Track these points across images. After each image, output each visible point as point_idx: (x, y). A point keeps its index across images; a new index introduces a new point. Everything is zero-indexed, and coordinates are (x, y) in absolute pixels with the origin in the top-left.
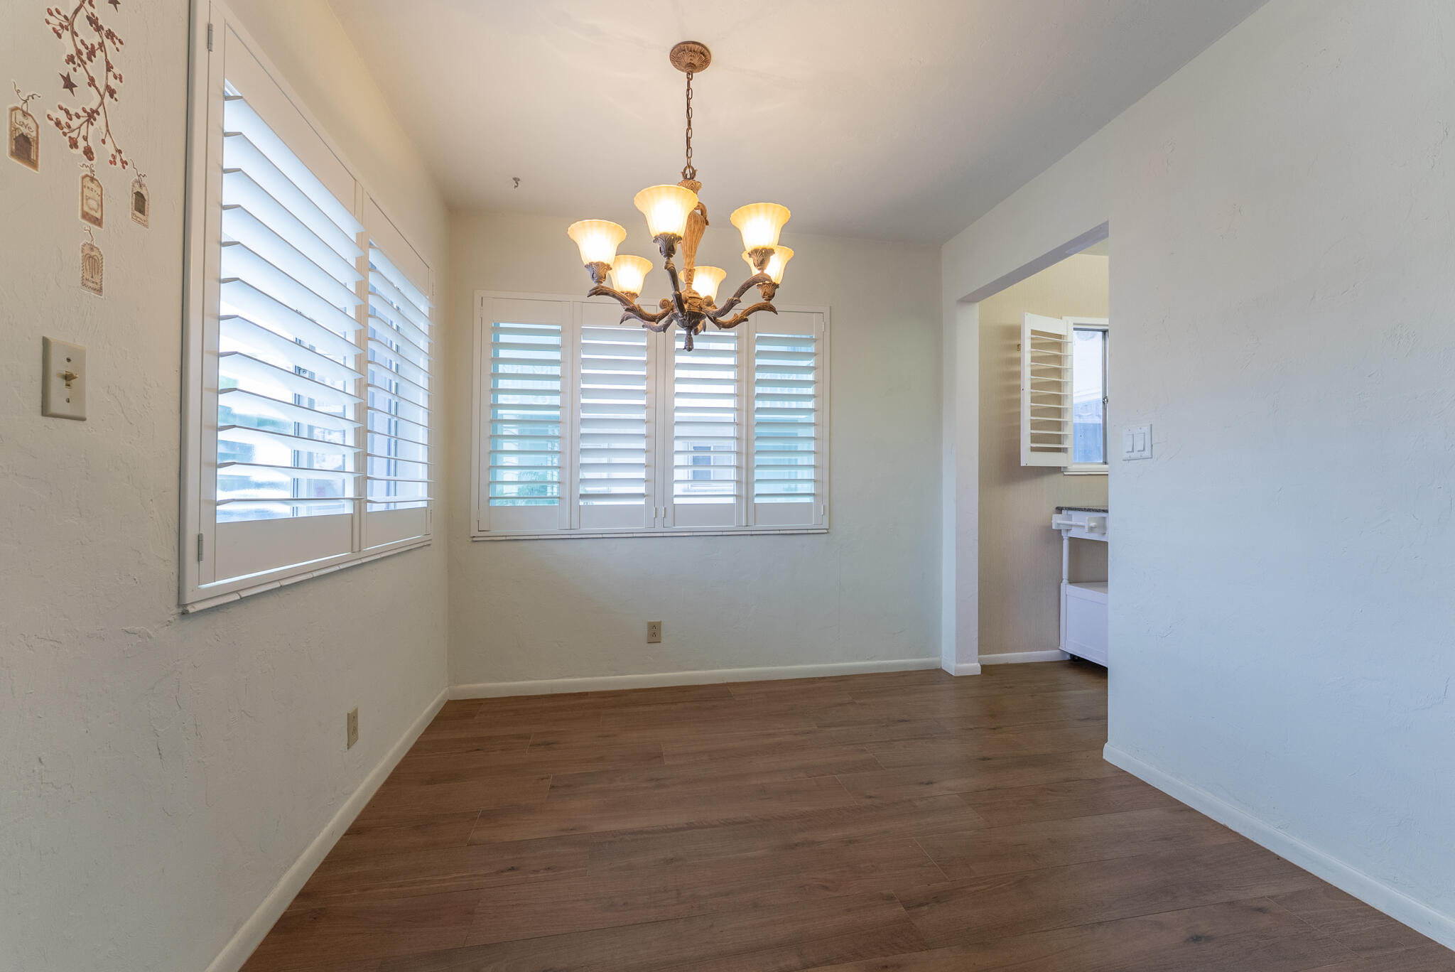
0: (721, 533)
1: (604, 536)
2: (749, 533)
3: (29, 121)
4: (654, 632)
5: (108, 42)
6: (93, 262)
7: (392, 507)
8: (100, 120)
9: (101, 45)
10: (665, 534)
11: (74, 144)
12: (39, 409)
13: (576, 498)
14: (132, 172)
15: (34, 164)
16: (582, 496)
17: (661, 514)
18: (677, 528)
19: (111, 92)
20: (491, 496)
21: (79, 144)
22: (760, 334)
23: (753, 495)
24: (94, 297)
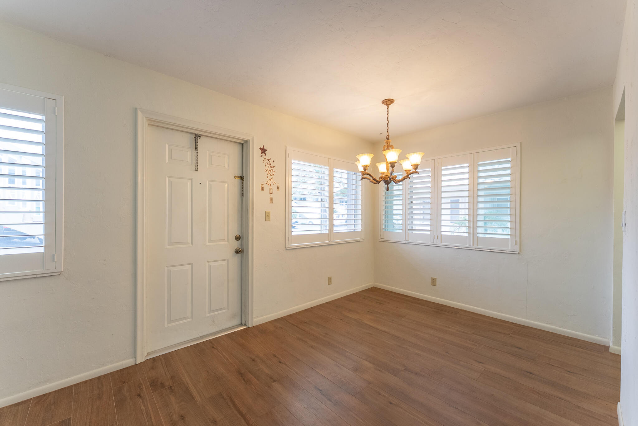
0: (461, 248)
1: (416, 244)
2: (475, 249)
3: (263, 185)
4: (434, 282)
5: (273, 168)
6: (271, 199)
8: (272, 180)
10: (438, 246)
12: (265, 220)
13: (407, 230)
14: (276, 184)
15: (264, 190)
16: (409, 230)
17: (436, 237)
18: (443, 243)
19: (273, 175)
20: (384, 228)
21: (269, 184)
22: (480, 163)
23: (477, 233)
24: (271, 204)
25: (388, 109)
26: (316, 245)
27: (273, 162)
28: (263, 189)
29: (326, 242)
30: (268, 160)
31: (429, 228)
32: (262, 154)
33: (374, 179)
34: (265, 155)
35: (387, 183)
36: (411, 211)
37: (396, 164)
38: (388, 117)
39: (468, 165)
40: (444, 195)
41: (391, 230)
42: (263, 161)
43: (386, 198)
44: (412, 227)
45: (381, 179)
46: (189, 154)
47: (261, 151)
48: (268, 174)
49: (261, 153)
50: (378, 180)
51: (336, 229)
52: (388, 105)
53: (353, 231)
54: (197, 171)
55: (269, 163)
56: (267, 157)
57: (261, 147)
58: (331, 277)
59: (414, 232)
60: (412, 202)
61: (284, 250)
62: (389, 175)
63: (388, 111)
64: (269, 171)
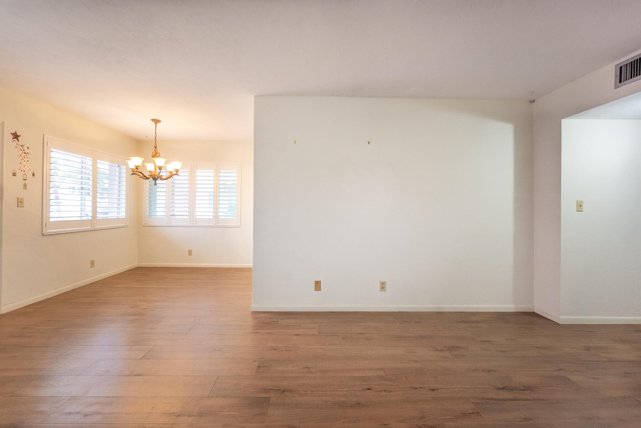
0: (209, 226)
1: (177, 226)
2: (217, 226)
3: (15, 171)
4: (190, 252)
5: (27, 155)
6: (25, 185)
7: (118, 217)
8: (26, 166)
9: (26, 156)
10: (193, 226)
11: (22, 171)
12: (17, 206)
13: (169, 216)
14: (32, 171)
15: (16, 176)
16: (171, 215)
17: (192, 220)
18: (197, 224)
19: (28, 161)
20: (148, 215)
21: (23, 170)
22: (221, 171)
23: (219, 216)
24: (25, 190)
25: (156, 126)
26: (78, 231)
27: (28, 148)
28: (14, 175)
29: (89, 228)
30: (22, 146)
31: (187, 214)
32: (15, 139)
33: (145, 176)
34: (18, 140)
35: (155, 179)
36: (173, 201)
37: (163, 168)
38: (156, 132)
39: (213, 171)
40: (197, 190)
41: (155, 217)
42: (16, 147)
43: (150, 190)
44: (174, 214)
45: (150, 177)
48: (21, 160)
49: (13, 139)
50: (148, 177)
51: (99, 216)
52: (156, 123)
53: (116, 217)
55: (22, 149)
56: (21, 143)
57: (13, 132)
58: (94, 260)
59: (175, 217)
60: (174, 194)
61: (40, 236)
62: (157, 174)
63: (156, 127)
64: (23, 158)
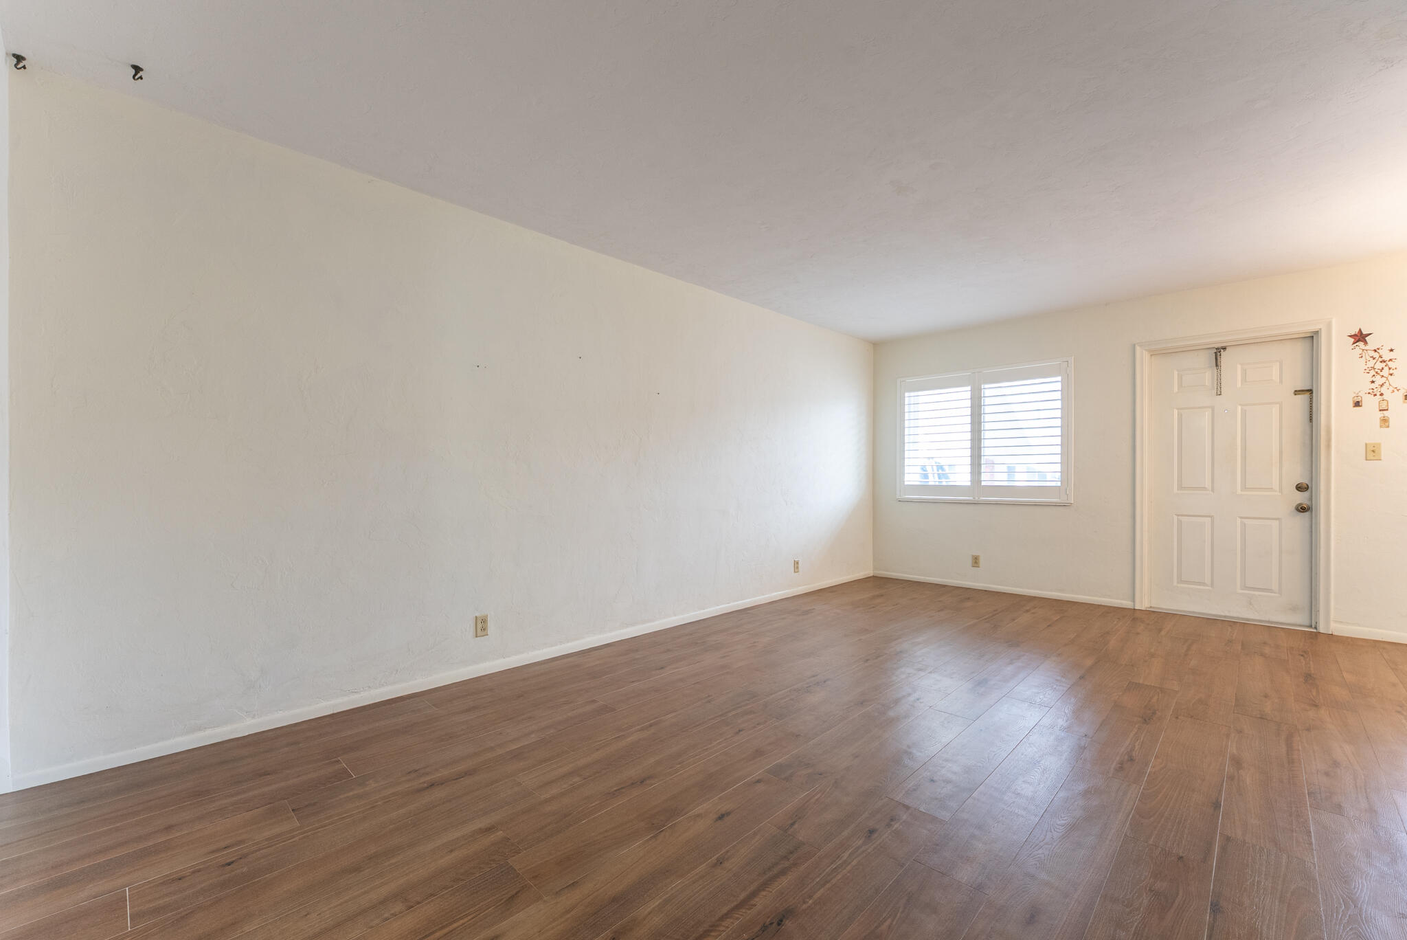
3: (1359, 397)
5: (1389, 363)
6: (1385, 420)
8: (1387, 384)
9: (1386, 365)
11: (1375, 395)
12: (1364, 459)
15: (1361, 406)
19: (1391, 374)
21: (1378, 394)
24: (1386, 428)
27: (1392, 351)
28: (1357, 404)
30: (1375, 350)
32: (1357, 344)
34: (1366, 343)
42: (1360, 356)
46: (1208, 376)
47: (1364, 332)
48: (1373, 376)
49: (1354, 343)
54: (1220, 395)
55: (1375, 357)
56: (1372, 345)
57: (1355, 331)
64: (1379, 371)
